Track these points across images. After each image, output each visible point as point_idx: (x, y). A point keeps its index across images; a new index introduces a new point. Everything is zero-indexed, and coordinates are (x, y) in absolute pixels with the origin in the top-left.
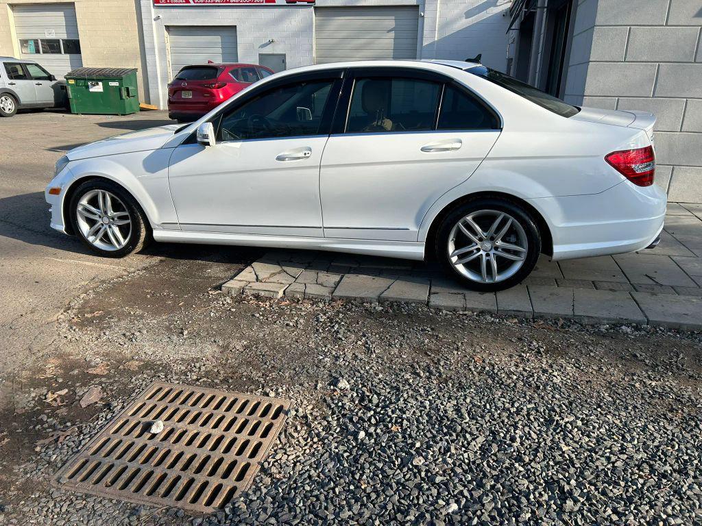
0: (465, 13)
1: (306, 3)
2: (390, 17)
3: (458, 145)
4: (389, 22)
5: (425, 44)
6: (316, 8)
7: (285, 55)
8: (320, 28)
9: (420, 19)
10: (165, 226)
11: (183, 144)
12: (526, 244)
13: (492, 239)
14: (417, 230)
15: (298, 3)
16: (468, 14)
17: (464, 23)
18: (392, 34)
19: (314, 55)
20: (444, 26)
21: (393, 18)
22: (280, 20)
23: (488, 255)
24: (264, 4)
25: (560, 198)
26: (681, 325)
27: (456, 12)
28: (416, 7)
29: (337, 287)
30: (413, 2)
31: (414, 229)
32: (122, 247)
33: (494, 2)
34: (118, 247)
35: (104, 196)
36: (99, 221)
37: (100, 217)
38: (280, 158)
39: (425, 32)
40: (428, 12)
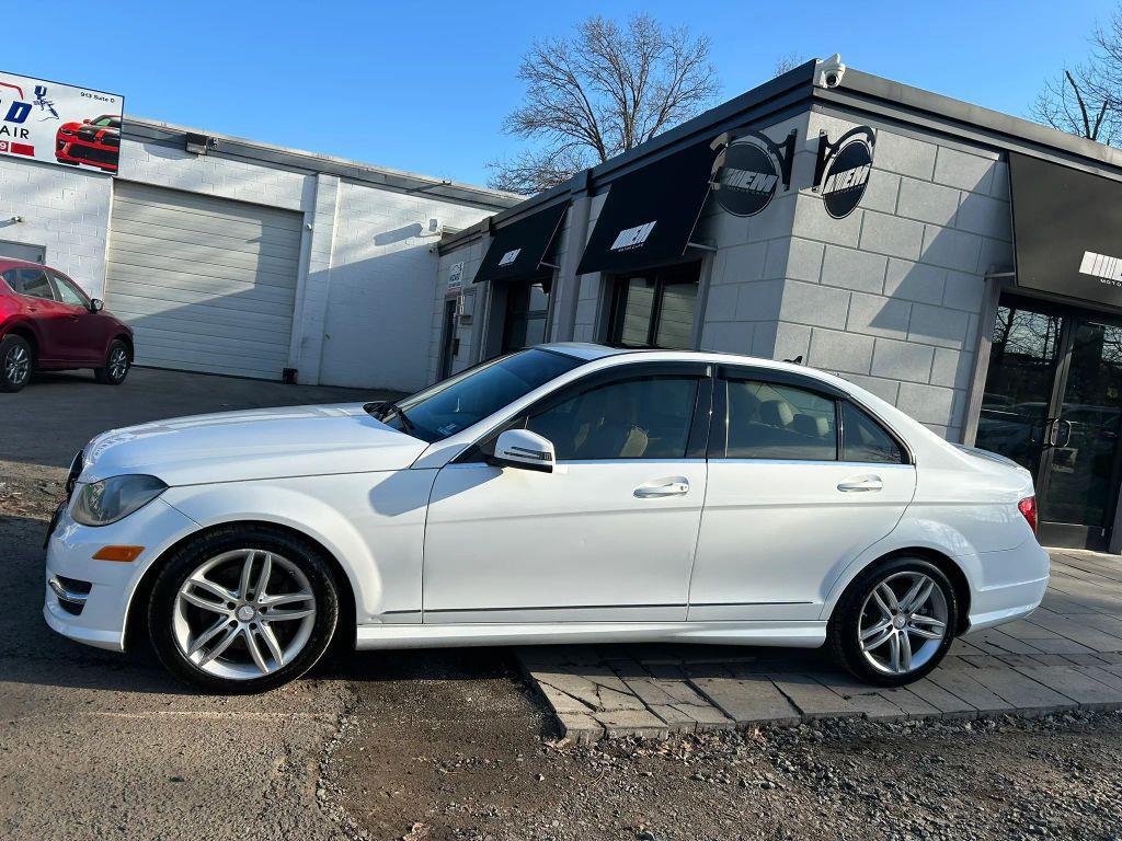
0: (376, 238)
1: (99, 170)
2: (256, 221)
3: (878, 484)
4: (253, 228)
5: (313, 269)
6: (117, 181)
7: (43, 249)
8: (119, 215)
9: (305, 234)
10: (389, 617)
11: (454, 462)
12: (945, 616)
13: (907, 612)
14: (820, 602)
15: (82, 166)
16: (380, 240)
17: (372, 251)
18: (256, 247)
19: (107, 258)
20: (341, 251)
21: (260, 222)
22: (40, 187)
23: (901, 633)
24: (9, 153)
25: (982, 555)
26: (1105, 705)
27: (362, 232)
28: (300, 214)
29: (714, 705)
30: (296, 205)
31: (819, 602)
32: (278, 668)
33: (416, 230)
34: (268, 671)
35: (259, 561)
36: (228, 616)
37: (231, 606)
38: (639, 494)
39: (314, 254)
40: (318, 226)
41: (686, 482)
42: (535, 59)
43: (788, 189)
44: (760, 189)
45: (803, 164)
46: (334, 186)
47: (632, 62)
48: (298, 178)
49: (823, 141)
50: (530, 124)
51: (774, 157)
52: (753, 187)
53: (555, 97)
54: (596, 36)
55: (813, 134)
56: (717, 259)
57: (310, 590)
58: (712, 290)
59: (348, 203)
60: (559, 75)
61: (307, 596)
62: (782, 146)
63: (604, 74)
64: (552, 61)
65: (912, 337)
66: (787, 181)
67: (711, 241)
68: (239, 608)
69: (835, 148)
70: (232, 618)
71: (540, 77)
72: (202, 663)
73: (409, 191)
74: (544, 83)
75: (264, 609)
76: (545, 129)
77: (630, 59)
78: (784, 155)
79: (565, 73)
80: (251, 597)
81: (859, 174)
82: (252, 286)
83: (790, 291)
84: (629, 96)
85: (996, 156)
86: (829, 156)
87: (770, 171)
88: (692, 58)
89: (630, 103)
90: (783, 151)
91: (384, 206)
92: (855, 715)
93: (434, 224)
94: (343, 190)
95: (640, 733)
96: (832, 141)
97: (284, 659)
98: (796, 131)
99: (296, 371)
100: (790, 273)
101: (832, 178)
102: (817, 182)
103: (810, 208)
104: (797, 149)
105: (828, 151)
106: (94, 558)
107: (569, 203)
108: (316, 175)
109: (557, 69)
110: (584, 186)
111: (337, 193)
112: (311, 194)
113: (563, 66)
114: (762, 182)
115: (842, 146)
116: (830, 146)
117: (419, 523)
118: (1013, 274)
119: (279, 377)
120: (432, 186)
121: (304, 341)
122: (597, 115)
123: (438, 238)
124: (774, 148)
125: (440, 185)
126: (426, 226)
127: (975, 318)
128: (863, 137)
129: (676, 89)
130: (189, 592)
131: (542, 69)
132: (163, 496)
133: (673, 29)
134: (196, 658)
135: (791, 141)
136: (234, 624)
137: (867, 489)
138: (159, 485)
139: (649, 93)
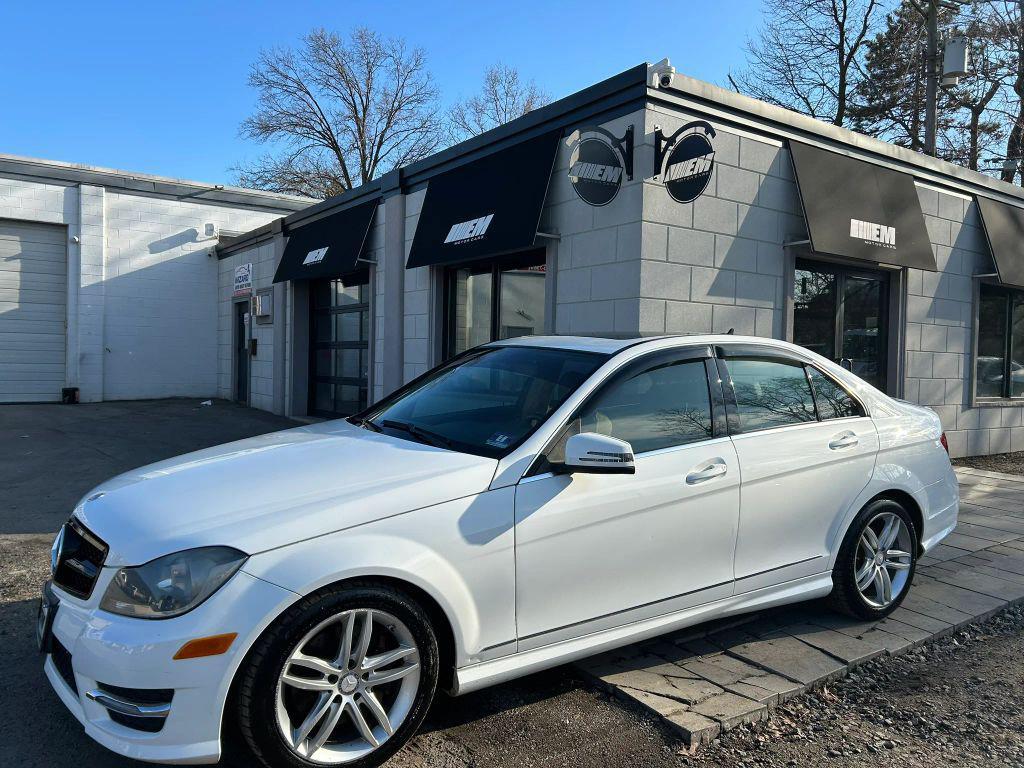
0: (150, 246)
2: (12, 238)
3: (854, 438)
4: (10, 245)
5: (85, 282)
9: (71, 248)
10: (488, 653)
11: (526, 476)
12: (909, 548)
13: (884, 549)
14: (828, 555)
16: (154, 248)
17: (147, 259)
18: (17, 264)
20: (113, 263)
21: (18, 238)
23: (881, 568)
25: (927, 488)
27: (134, 242)
28: (64, 227)
29: (771, 672)
30: (59, 219)
31: (826, 554)
32: (388, 738)
33: (192, 236)
34: (378, 743)
35: (360, 621)
36: (330, 692)
37: (333, 679)
38: (690, 480)
39: (84, 268)
40: (86, 237)
41: (722, 461)
42: (263, 68)
43: (632, 179)
44: (609, 180)
45: (643, 156)
46: (99, 196)
47: (357, 71)
48: (59, 190)
49: (659, 135)
50: (266, 129)
51: (617, 150)
52: (604, 178)
53: (287, 103)
54: (321, 46)
55: (649, 130)
56: (561, 246)
57: (413, 643)
58: (561, 275)
59: (115, 213)
60: (289, 83)
61: (409, 650)
62: (623, 140)
63: (332, 81)
64: (281, 70)
65: (739, 301)
66: (630, 172)
67: (554, 230)
68: (342, 679)
69: (671, 141)
70: (336, 693)
71: (271, 84)
72: (310, 754)
73: (181, 198)
74: (274, 90)
75: (366, 676)
76: (282, 133)
77: (355, 68)
78: (625, 148)
79: (294, 81)
80: (353, 664)
81: (701, 164)
82: (16, 306)
83: (646, 272)
84: (358, 101)
85: (779, 144)
86: (666, 149)
87: (616, 164)
88: (411, 66)
89: (360, 108)
90: (624, 145)
91: (154, 214)
92: (880, 655)
93: (210, 229)
94: (109, 200)
95: (747, 720)
96: (667, 134)
97: (392, 724)
98: (632, 127)
99: (77, 389)
100: (645, 254)
101: (673, 167)
102: (657, 171)
103: (655, 196)
104: (635, 144)
105: (664, 144)
106: (175, 658)
107: (378, 202)
108: (77, 186)
109: (287, 77)
110: (398, 185)
111: (101, 204)
112: (74, 206)
113: (291, 74)
114: (611, 174)
115: (678, 139)
116: (665, 139)
117: (508, 548)
118: (808, 241)
119: (59, 397)
120: (204, 191)
121: (83, 357)
122: (330, 119)
123: (215, 242)
124: (617, 142)
125: (212, 190)
126: (201, 230)
127: (780, 281)
128: (701, 130)
129: (399, 94)
130: (288, 674)
131: (273, 77)
132: (247, 567)
133: (392, 41)
134: (302, 750)
135: (630, 135)
136: (338, 700)
137: (848, 445)
138: (238, 556)
139: (377, 98)
